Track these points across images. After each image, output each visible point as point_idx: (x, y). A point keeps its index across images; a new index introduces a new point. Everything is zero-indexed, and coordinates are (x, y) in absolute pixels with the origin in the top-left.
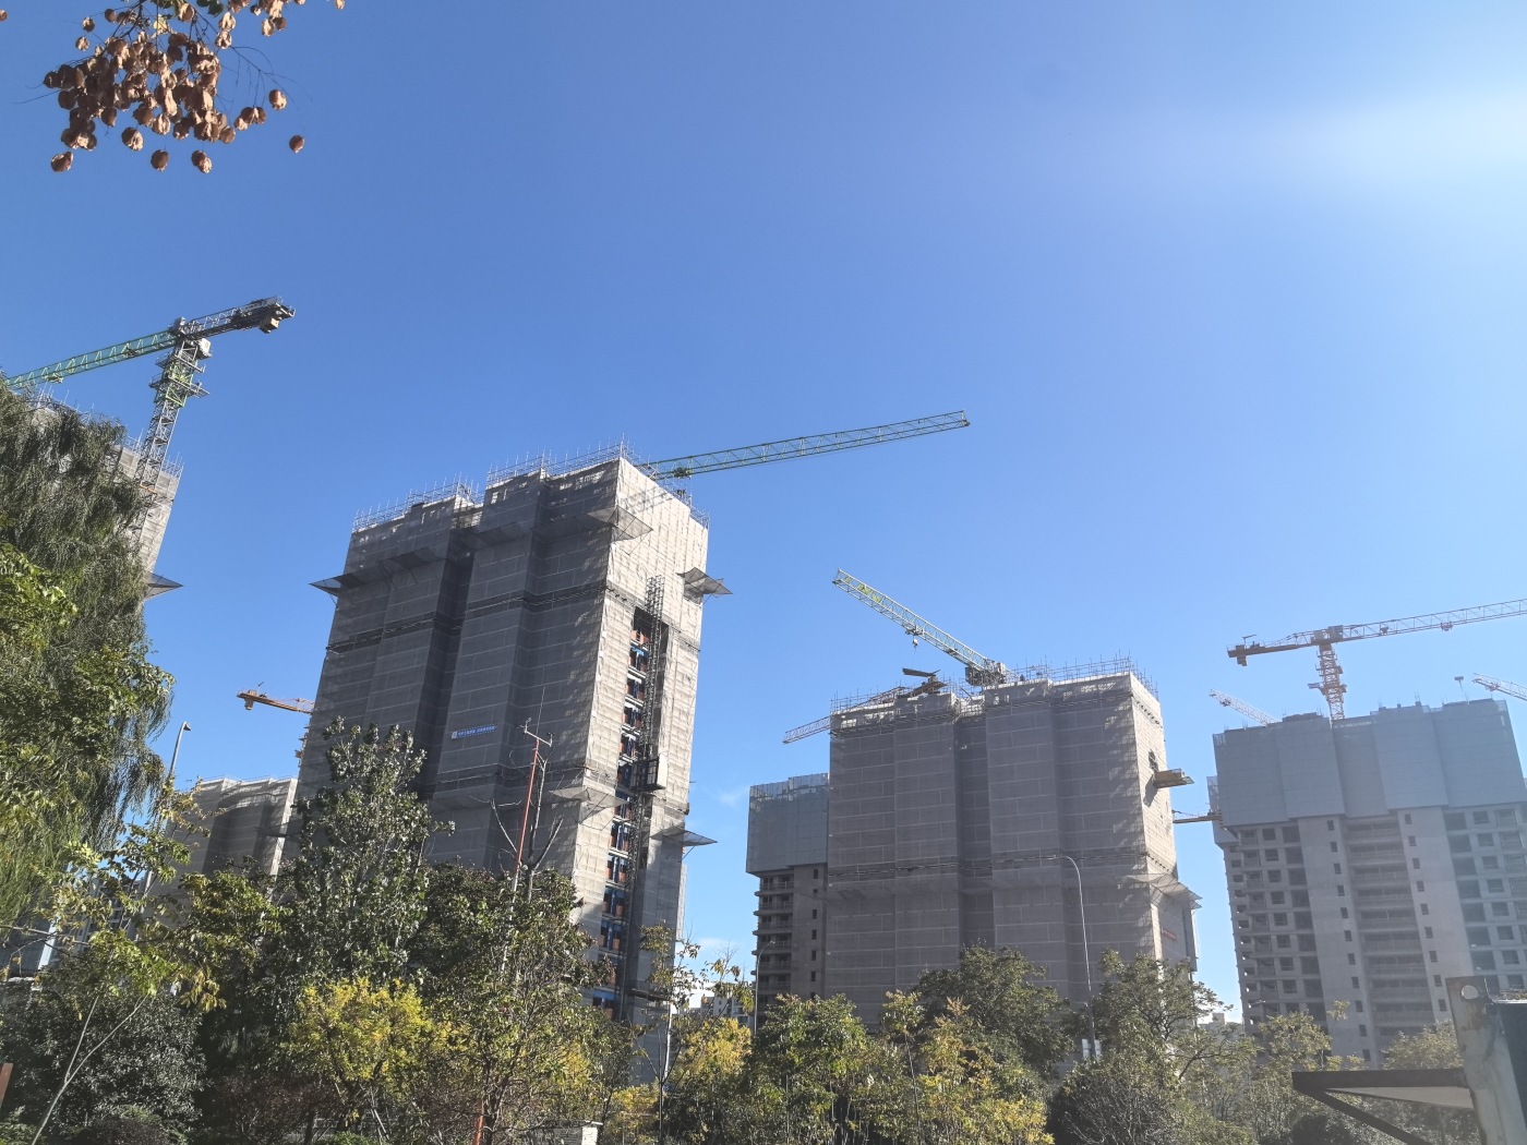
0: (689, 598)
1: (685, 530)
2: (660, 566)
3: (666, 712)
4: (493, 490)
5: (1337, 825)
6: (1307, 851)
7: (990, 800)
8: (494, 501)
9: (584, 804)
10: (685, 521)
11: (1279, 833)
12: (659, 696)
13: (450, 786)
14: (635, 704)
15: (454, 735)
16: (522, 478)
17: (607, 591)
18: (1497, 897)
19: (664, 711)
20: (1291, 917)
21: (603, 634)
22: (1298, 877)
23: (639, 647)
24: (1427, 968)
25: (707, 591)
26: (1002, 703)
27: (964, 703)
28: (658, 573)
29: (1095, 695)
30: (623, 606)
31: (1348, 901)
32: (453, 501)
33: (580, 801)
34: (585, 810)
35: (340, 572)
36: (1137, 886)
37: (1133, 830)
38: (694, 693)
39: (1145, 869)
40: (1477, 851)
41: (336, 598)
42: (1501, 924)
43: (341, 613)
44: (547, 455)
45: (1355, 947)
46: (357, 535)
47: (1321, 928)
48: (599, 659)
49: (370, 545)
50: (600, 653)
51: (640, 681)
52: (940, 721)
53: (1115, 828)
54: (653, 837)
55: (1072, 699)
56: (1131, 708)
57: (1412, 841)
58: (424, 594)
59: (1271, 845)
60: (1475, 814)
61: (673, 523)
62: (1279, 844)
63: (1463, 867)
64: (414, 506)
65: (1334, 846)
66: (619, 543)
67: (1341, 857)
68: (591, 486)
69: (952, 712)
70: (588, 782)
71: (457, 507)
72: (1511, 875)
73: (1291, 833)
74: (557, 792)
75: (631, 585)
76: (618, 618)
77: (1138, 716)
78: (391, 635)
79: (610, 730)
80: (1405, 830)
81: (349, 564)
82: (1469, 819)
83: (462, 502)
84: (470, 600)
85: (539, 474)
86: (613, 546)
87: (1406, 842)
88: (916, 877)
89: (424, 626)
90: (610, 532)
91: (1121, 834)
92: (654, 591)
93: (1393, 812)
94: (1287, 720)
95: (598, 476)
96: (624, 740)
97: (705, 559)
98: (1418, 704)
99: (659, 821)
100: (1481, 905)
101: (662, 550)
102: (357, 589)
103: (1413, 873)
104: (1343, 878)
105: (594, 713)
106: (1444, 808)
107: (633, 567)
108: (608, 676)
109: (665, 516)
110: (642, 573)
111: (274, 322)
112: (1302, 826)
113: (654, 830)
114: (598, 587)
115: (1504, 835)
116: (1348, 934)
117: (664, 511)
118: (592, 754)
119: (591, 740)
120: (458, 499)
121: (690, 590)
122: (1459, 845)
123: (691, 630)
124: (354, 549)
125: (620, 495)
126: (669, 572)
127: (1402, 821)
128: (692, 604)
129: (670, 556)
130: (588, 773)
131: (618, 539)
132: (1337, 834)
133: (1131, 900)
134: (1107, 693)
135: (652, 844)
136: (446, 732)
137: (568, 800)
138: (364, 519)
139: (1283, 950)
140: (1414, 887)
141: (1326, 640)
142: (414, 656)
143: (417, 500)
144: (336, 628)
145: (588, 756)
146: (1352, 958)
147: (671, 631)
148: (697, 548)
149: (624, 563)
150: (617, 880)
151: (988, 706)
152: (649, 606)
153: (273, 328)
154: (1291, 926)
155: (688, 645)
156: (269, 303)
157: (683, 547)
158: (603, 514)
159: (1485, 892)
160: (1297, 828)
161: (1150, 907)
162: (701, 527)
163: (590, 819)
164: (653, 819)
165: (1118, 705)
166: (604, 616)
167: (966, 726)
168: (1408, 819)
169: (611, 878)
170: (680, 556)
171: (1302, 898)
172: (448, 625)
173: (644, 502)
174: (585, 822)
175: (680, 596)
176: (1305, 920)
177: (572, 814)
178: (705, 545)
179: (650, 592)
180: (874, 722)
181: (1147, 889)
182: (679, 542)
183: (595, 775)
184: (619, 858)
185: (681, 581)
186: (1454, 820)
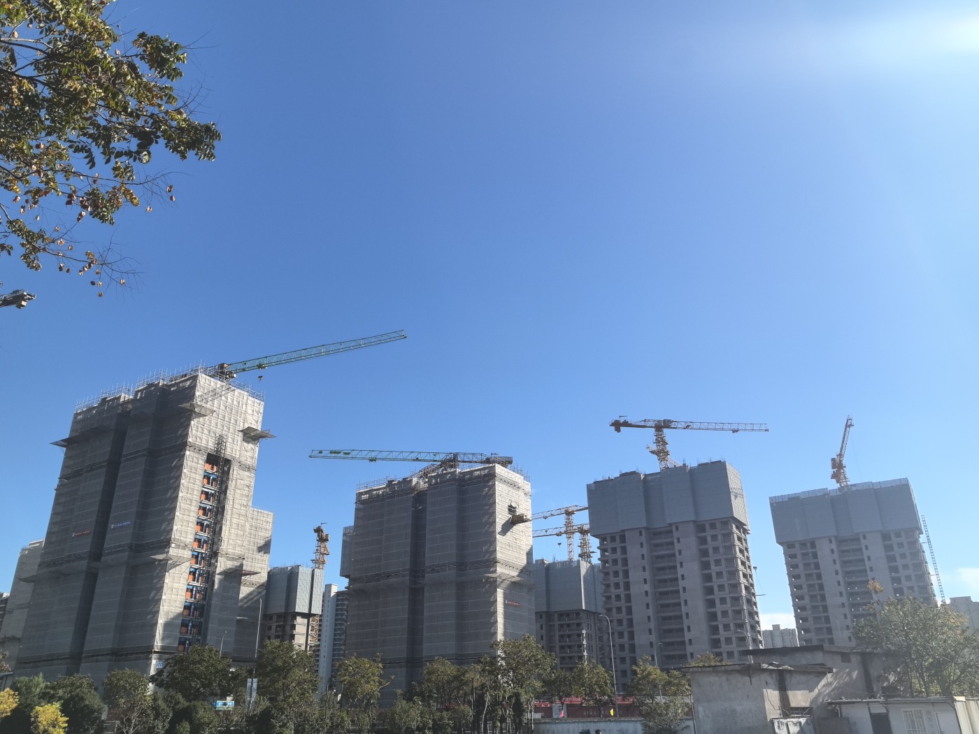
0: (248, 442)
1: (244, 406)
2: (225, 428)
3: (228, 507)
4: (139, 391)
5: (643, 533)
6: (628, 548)
7: (427, 536)
8: (138, 397)
9: (170, 562)
10: (245, 401)
11: (618, 539)
12: (225, 498)
13: (110, 554)
14: (209, 504)
15: (112, 527)
16: (151, 385)
17: (188, 448)
18: (718, 569)
19: (227, 507)
20: (621, 584)
21: (185, 471)
22: (625, 562)
23: (212, 474)
24: (683, 610)
25: (262, 437)
26: (436, 483)
27: (422, 483)
28: (224, 432)
29: (478, 477)
30: (199, 453)
31: (647, 575)
32: (120, 397)
33: (168, 560)
34: (171, 564)
35: (67, 436)
36: (492, 579)
37: (491, 549)
38: (251, 494)
39: (496, 570)
40: (711, 544)
41: (65, 449)
42: (719, 584)
43: (67, 457)
44: (164, 372)
45: (649, 600)
46: (77, 414)
47: (634, 590)
48: (181, 486)
49: (82, 420)
50: (182, 481)
51: (213, 492)
52: (407, 494)
53: (484, 548)
54: (218, 574)
55: (469, 479)
56: (495, 484)
57: (678, 539)
58: (103, 450)
59: (613, 545)
60: (710, 524)
61: (235, 403)
62: (618, 544)
63: (704, 553)
64: (103, 399)
65: (642, 544)
66: (196, 420)
67: (645, 551)
68: (185, 389)
69: (414, 489)
70: (173, 551)
71: (122, 400)
72: (725, 557)
73: (623, 539)
74: (153, 557)
75: (204, 442)
76: (195, 460)
77: (500, 488)
78: (88, 472)
79: (189, 521)
80: (675, 534)
81: (72, 431)
82: (708, 527)
83: (125, 397)
84: (124, 453)
85: (159, 383)
86: (192, 422)
87: (676, 541)
88: (392, 580)
89: (102, 467)
90: (191, 415)
91: (487, 552)
92: (220, 442)
93: (671, 525)
94: (622, 475)
95: (188, 383)
96: (200, 524)
97: (261, 418)
98: (684, 465)
99: (222, 564)
100: (711, 573)
101: (227, 419)
102: (75, 445)
103: (678, 558)
104: (645, 563)
105: (177, 513)
106: (694, 522)
107: (206, 432)
108: (187, 493)
109: (229, 400)
110: (212, 434)
111: (23, 303)
112: (627, 534)
113: (218, 571)
114: (183, 445)
115: (724, 535)
116: (646, 592)
117: (229, 397)
118: (175, 535)
119: (175, 528)
120: (123, 395)
121: (250, 437)
122: (703, 541)
123: (249, 460)
124: (75, 422)
125: (197, 394)
126: (231, 430)
127: (674, 528)
128: (251, 446)
129: (233, 421)
130: (173, 545)
131: (195, 418)
132: (643, 539)
133: (489, 587)
134: (485, 475)
135: (217, 578)
136: (109, 525)
137: (160, 561)
138: (81, 405)
139: (617, 603)
140: (678, 565)
141: (661, 426)
142: (96, 484)
143: (104, 396)
144: (65, 466)
145: (173, 537)
146: (648, 605)
147: (233, 462)
148: (255, 414)
149: (200, 429)
150: (195, 598)
151: (430, 485)
152: (217, 451)
153: (23, 306)
154: (622, 589)
155: (248, 469)
156: (20, 293)
157: (243, 416)
158: (186, 405)
159: (713, 567)
160: (624, 535)
161: (496, 590)
162: (258, 401)
163: (174, 569)
164: (219, 564)
165: (489, 482)
166: (185, 461)
167: (420, 496)
168: (677, 528)
169: (191, 598)
170: (240, 421)
171: (626, 574)
172: (114, 466)
173: (215, 395)
174: (171, 571)
175: (239, 442)
176: (627, 586)
177: (164, 567)
178: (262, 411)
179: (218, 444)
180: (378, 495)
181: (496, 581)
182: (239, 413)
183: (178, 546)
184: (197, 587)
185: (241, 434)
186: (700, 528)
